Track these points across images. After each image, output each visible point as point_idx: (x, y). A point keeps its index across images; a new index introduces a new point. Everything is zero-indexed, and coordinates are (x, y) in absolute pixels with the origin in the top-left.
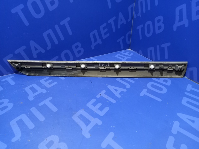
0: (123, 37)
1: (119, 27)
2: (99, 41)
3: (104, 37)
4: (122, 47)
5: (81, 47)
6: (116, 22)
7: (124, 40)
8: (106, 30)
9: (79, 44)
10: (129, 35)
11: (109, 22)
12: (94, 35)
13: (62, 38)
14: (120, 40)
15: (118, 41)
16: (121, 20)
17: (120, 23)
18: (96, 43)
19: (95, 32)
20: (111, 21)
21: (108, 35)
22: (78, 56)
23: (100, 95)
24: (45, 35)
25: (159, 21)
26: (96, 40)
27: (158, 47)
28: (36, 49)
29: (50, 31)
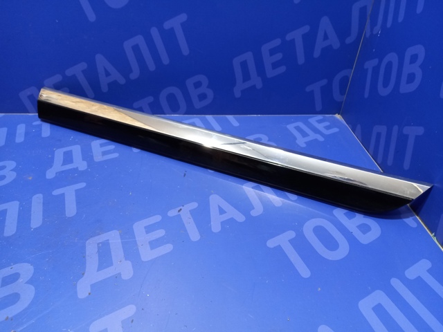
0: (324, 82)
1: (317, 54)
2: (256, 81)
3: (271, 73)
4: (319, 107)
5: (208, 87)
6: (309, 40)
7: (327, 91)
8: (279, 56)
9: (203, 79)
10: (345, 79)
11: (289, 37)
12: (244, 65)
13: (165, 60)
14: (316, 88)
15: (308, 89)
16: (326, 37)
17: (320, 45)
18: (247, 85)
19: (248, 56)
20: (297, 35)
21: (282, 69)
22: (198, 105)
23: (179, 211)
24: (128, 45)
25: (414, 58)
26: (246, 77)
27: (396, 128)
28: (108, 74)
29: (139, 40)
